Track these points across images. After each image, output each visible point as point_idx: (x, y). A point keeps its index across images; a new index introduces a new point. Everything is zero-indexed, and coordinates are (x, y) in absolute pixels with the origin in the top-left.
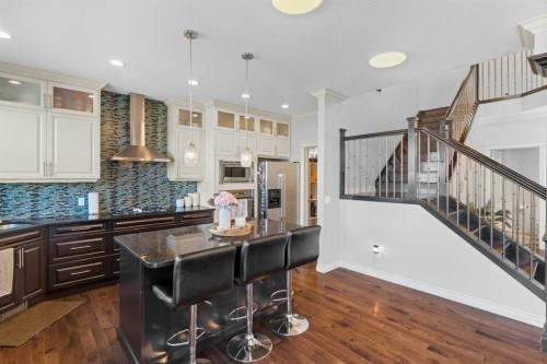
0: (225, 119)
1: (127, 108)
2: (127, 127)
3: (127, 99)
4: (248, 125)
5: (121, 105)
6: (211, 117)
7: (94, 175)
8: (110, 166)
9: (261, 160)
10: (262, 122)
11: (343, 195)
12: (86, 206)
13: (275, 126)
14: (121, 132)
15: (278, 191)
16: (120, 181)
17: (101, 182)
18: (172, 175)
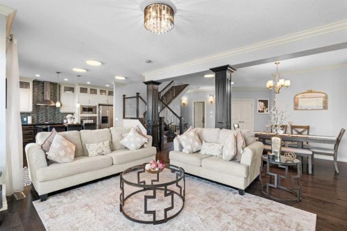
0: (83, 90)
1: (43, 86)
2: (43, 93)
3: (43, 83)
4: (94, 91)
5: (41, 85)
6: (77, 89)
7: (30, 109)
8: (36, 107)
9: (99, 105)
10: (101, 91)
11: (124, 117)
12: (27, 121)
13: (107, 92)
14: (41, 95)
15: (107, 117)
16: (40, 112)
17: (33, 113)
18: (62, 111)
